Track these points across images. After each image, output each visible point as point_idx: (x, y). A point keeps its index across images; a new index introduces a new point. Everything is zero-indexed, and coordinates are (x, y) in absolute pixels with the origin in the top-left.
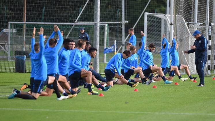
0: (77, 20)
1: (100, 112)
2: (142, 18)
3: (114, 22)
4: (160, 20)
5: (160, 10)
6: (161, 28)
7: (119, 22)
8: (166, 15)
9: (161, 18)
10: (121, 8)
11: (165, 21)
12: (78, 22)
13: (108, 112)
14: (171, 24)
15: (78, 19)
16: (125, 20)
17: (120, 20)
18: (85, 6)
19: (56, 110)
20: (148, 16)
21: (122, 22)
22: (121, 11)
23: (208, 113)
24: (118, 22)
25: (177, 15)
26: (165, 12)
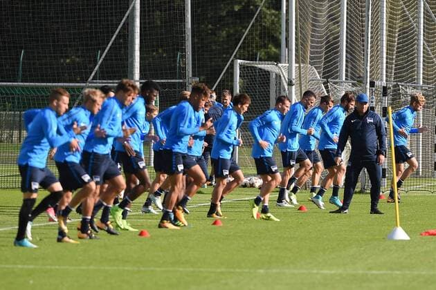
0: (91, 77)
1: (142, 269)
2: (230, 71)
3: (169, 81)
4: (266, 75)
5: (268, 54)
6: (269, 91)
7: (181, 81)
8: (280, 65)
9: (268, 72)
10: (184, 50)
11: (278, 77)
12: (95, 81)
13: (158, 269)
14: (290, 84)
15: (93, 74)
16: (194, 75)
17: (183, 76)
18: (108, 48)
19: (49, 267)
20: (242, 67)
21: (187, 80)
22: (183, 57)
23: (370, 269)
24: (177, 81)
25: (302, 65)
26: (276, 59)
